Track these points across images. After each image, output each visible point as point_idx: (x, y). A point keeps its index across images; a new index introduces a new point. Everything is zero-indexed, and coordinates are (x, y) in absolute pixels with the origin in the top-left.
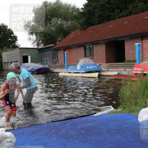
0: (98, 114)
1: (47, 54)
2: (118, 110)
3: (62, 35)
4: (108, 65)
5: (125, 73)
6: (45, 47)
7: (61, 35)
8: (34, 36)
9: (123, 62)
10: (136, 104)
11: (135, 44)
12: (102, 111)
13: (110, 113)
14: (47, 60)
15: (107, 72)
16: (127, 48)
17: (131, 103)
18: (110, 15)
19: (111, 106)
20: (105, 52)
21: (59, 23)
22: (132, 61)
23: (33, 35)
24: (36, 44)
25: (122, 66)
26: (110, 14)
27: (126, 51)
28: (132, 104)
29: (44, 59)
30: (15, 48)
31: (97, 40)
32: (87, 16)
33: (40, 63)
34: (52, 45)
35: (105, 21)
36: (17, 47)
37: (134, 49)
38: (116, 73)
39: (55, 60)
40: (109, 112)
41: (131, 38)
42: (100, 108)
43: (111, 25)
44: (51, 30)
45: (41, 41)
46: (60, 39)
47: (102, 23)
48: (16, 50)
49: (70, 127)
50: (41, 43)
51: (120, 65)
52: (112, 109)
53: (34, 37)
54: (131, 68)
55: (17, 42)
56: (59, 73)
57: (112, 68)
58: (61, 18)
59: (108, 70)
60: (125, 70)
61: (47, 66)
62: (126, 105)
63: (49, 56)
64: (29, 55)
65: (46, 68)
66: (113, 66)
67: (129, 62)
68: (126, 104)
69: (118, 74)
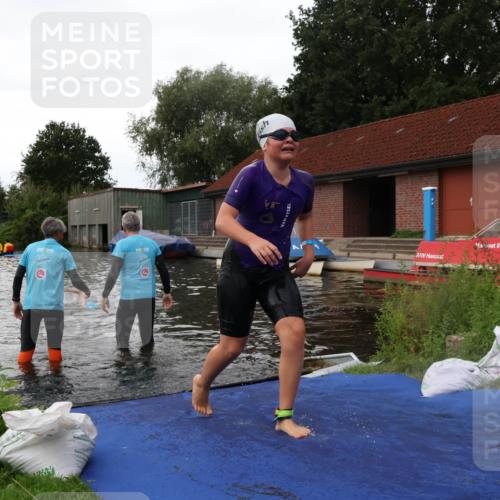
0: (317, 373)
1: (186, 205)
2: (370, 364)
3: (231, 156)
4: (350, 243)
5: (393, 265)
6: (181, 188)
7: (227, 157)
8: (154, 157)
9: (388, 234)
10: (417, 350)
11: (424, 189)
12: (329, 366)
13: (347, 371)
14: (186, 224)
15: (346, 260)
16: (401, 198)
17: (405, 347)
18: (361, 108)
19: (352, 354)
20: (341, 208)
21: (223, 124)
22: (413, 235)
23: (151, 155)
24: (157, 180)
25: (387, 247)
26: (360, 105)
27: (397, 207)
28: (409, 350)
29: (178, 221)
30: (102, 188)
31: (323, 173)
32: (295, 109)
33: (167, 231)
34: (200, 184)
35: (343, 124)
36: (108, 185)
37: (419, 201)
38: (370, 265)
39: (206, 224)
40: (345, 370)
41: (412, 173)
42: (323, 357)
43: (359, 136)
44: (200, 143)
45: (171, 173)
46: (223, 169)
47: (335, 130)
48: (105, 195)
49: (240, 405)
50: (173, 177)
51: (382, 244)
52: (354, 360)
53: (154, 161)
54: (411, 253)
55: (109, 171)
56: (215, 259)
57: (359, 251)
58: (229, 112)
59: (349, 256)
60: (394, 258)
61: (186, 240)
62: (393, 350)
63: (193, 213)
64: (139, 209)
65: (186, 246)
66: (363, 244)
67: (406, 237)
68: (391, 347)
69: (375, 267)
